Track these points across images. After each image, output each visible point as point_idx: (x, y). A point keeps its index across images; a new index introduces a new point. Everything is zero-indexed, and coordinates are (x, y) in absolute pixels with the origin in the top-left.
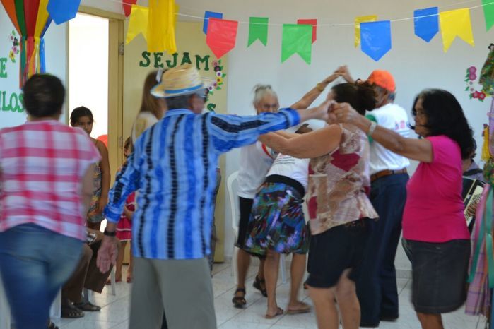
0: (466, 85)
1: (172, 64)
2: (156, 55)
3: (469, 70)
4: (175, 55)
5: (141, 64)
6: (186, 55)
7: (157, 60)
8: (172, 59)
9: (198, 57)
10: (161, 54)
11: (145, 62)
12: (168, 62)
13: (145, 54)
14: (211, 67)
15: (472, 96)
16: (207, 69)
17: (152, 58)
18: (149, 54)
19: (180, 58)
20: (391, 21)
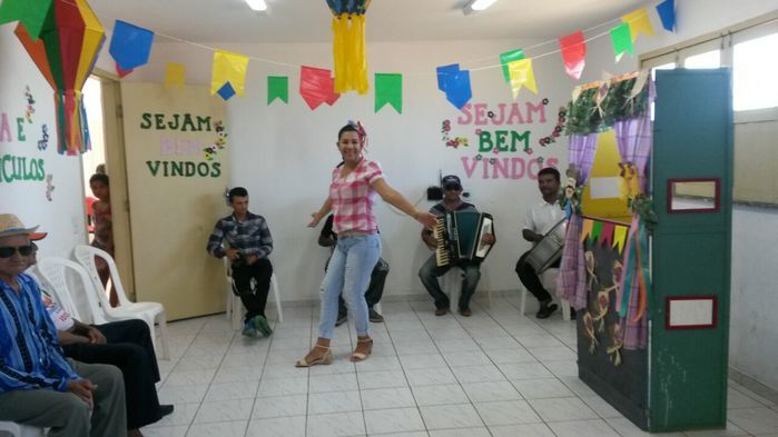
0: (442, 135)
1: (174, 125)
2: (157, 116)
3: (444, 123)
4: (176, 116)
5: (143, 126)
6: (188, 116)
7: (159, 121)
8: (173, 120)
9: (199, 119)
10: (162, 116)
11: (146, 124)
12: (170, 123)
13: (146, 116)
14: (213, 128)
15: (448, 144)
16: (209, 129)
17: (153, 120)
18: (149, 115)
19: (181, 120)
20: (471, 70)
